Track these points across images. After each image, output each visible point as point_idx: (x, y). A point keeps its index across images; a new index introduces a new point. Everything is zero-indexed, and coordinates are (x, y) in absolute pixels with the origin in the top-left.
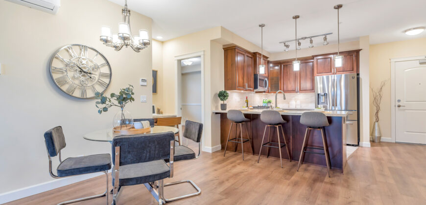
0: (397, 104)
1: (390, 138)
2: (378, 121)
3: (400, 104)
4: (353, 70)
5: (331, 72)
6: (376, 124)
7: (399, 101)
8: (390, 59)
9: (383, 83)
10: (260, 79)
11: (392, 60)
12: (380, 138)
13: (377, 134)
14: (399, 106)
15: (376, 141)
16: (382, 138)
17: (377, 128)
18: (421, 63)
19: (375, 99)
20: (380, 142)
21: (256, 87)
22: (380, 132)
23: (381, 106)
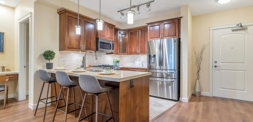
0: (214, 64)
1: (209, 93)
2: (198, 79)
3: (216, 64)
4: (175, 35)
5: (159, 37)
6: (197, 81)
7: (216, 62)
8: (209, 27)
9: (203, 47)
10: (101, 42)
11: (210, 28)
12: (200, 93)
13: (197, 90)
14: (216, 67)
15: (197, 95)
16: (201, 92)
17: (197, 84)
18: (233, 30)
19: (197, 60)
20: (200, 96)
21: (97, 49)
22: (200, 88)
23: (201, 66)
